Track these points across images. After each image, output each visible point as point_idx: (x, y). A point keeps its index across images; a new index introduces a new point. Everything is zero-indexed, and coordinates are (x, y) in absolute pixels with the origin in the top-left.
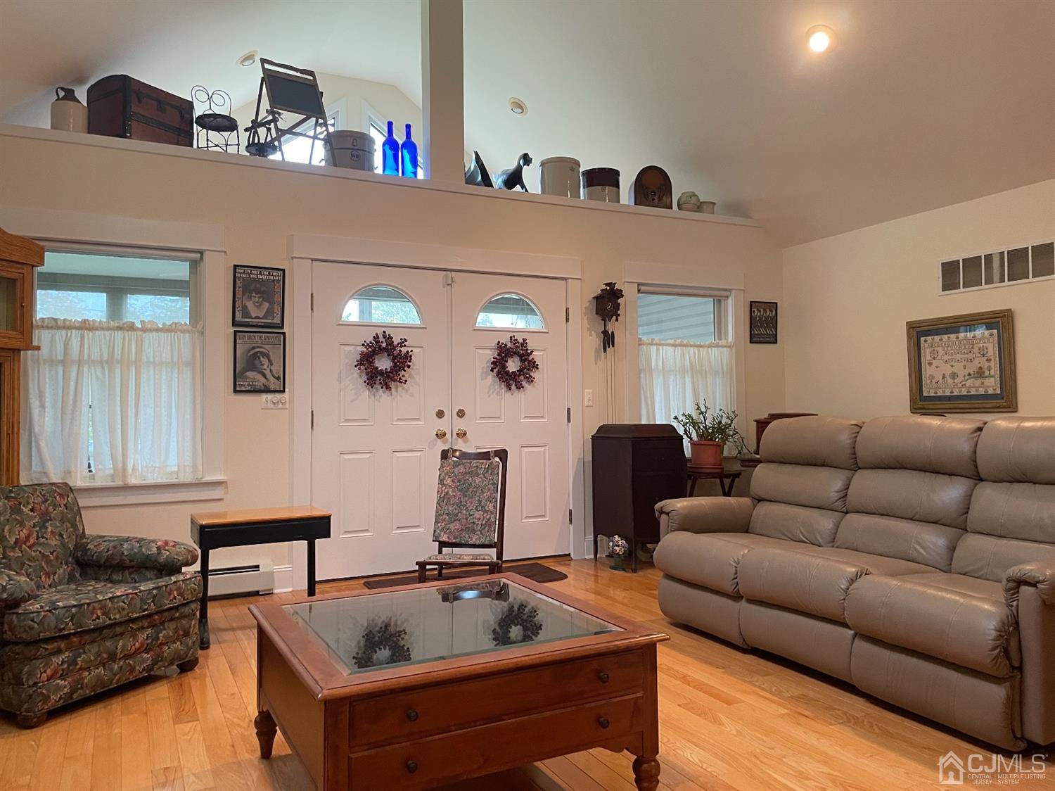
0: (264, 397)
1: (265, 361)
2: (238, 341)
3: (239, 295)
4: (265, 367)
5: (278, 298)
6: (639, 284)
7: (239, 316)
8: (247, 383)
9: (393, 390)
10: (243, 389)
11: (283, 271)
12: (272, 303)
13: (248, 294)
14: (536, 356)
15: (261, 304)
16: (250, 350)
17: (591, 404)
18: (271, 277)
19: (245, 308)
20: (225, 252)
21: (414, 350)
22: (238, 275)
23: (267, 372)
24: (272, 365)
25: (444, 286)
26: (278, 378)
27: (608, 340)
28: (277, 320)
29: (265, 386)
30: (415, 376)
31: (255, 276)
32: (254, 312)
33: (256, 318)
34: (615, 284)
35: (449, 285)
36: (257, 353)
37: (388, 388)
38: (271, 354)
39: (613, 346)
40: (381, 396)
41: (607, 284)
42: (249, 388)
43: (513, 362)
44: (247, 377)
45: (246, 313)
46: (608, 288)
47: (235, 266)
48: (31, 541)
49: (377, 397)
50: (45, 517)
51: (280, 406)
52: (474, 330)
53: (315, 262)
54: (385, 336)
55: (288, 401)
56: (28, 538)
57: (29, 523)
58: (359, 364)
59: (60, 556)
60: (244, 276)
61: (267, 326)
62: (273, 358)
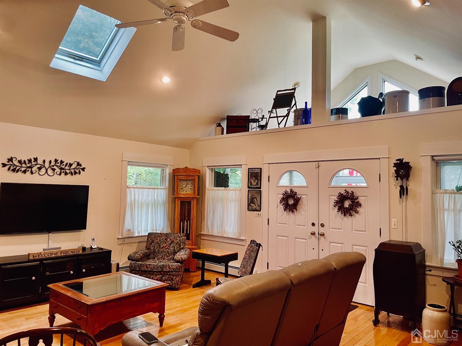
0: (255, 212)
1: (255, 200)
2: (249, 193)
3: (250, 178)
5: (259, 178)
6: (433, 156)
7: (249, 185)
8: (251, 207)
9: (295, 213)
10: (250, 209)
11: (261, 169)
12: (258, 180)
13: (252, 178)
14: (361, 200)
15: (255, 181)
16: (252, 196)
17: (396, 227)
18: (257, 171)
19: (251, 182)
20: (247, 164)
21: (303, 196)
22: (249, 171)
23: (256, 204)
24: (257, 201)
26: (259, 206)
27: (403, 191)
28: (259, 186)
29: (256, 209)
30: (304, 207)
31: (253, 171)
32: (253, 183)
33: (254, 185)
34: (403, 159)
35: (317, 168)
36: (253, 197)
37: (293, 212)
38: (257, 198)
39: (407, 194)
40: (291, 215)
41: (397, 160)
43: (348, 202)
44: (251, 205)
45: (251, 184)
46: (399, 162)
47: (249, 169)
48: (166, 247)
49: (290, 215)
50: (172, 242)
51: (260, 216)
52: (329, 187)
53: (270, 165)
54: (291, 191)
55: (262, 214)
56: (165, 247)
57: (167, 243)
58: (281, 202)
59: (172, 253)
60: (251, 171)
61: (257, 188)
62: (258, 199)
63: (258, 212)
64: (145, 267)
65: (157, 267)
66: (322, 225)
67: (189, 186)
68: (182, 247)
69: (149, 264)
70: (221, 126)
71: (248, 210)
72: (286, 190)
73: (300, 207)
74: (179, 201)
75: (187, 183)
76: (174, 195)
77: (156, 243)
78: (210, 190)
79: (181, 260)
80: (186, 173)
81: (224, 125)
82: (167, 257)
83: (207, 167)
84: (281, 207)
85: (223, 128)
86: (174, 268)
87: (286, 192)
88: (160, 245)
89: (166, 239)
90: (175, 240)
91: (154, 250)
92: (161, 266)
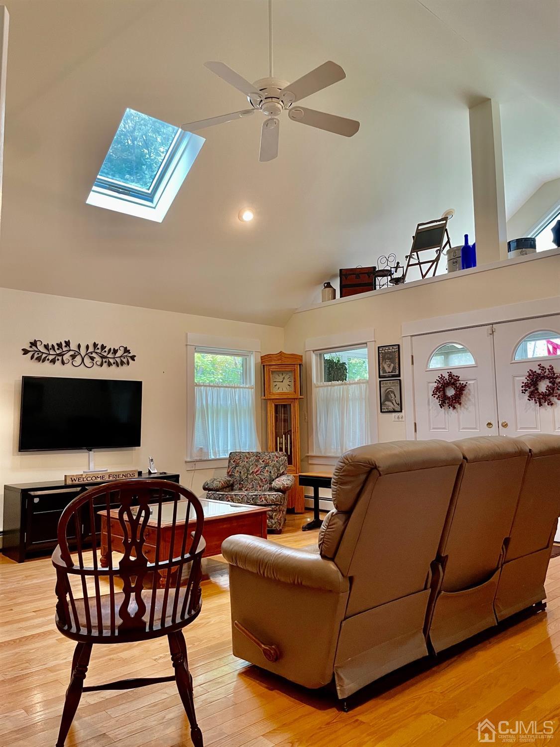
0: (394, 414)
1: (393, 395)
2: (382, 386)
3: (381, 362)
4: (393, 399)
8: (385, 408)
9: (459, 409)
10: (384, 411)
11: (399, 345)
12: (395, 364)
13: (384, 361)
15: (390, 365)
16: (386, 391)
18: (393, 350)
19: (384, 368)
20: (375, 341)
21: (469, 382)
22: (380, 352)
23: (394, 402)
24: (396, 397)
25: (488, 336)
26: (398, 404)
28: (397, 373)
29: (393, 409)
30: (471, 400)
31: (387, 351)
32: (388, 370)
33: (389, 372)
35: (491, 334)
36: (389, 392)
37: (454, 408)
38: (395, 391)
40: (451, 413)
42: (386, 410)
43: (545, 384)
44: (386, 405)
45: (384, 371)
47: (379, 347)
48: (258, 473)
49: (449, 414)
50: (267, 465)
51: (400, 419)
52: (511, 363)
53: (413, 337)
54: (450, 375)
55: (404, 416)
56: (257, 471)
57: (259, 466)
58: (434, 394)
59: (268, 480)
60: (383, 351)
61: (393, 376)
62: (395, 394)
63: (397, 414)
64: (230, 499)
65: (247, 498)
66: (505, 425)
67: (286, 382)
68: (282, 472)
69: (235, 495)
70: (331, 287)
71: (381, 412)
72: (441, 375)
73: (467, 399)
74: (273, 405)
75: (283, 377)
76: (264, 396)
77: (243, 467)
78: (319, 387)
79: (283, 487)
80: (280, 361)
81: (336, 284)
82: (260, 486)
83: (312, 352)
84: (436, 402)
85: (335, 290)
86: (273, 500)
87: (442, 377)
88: (248, 470)
89: (257, 461)
90: (270, 462)
91: (240, 477)
92: (254, 496)
